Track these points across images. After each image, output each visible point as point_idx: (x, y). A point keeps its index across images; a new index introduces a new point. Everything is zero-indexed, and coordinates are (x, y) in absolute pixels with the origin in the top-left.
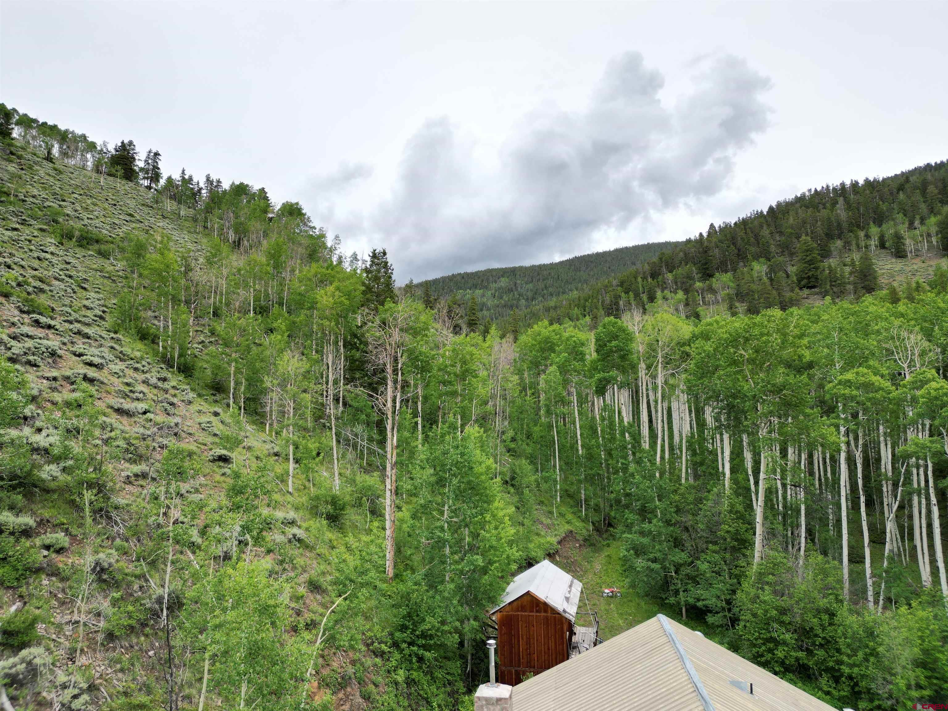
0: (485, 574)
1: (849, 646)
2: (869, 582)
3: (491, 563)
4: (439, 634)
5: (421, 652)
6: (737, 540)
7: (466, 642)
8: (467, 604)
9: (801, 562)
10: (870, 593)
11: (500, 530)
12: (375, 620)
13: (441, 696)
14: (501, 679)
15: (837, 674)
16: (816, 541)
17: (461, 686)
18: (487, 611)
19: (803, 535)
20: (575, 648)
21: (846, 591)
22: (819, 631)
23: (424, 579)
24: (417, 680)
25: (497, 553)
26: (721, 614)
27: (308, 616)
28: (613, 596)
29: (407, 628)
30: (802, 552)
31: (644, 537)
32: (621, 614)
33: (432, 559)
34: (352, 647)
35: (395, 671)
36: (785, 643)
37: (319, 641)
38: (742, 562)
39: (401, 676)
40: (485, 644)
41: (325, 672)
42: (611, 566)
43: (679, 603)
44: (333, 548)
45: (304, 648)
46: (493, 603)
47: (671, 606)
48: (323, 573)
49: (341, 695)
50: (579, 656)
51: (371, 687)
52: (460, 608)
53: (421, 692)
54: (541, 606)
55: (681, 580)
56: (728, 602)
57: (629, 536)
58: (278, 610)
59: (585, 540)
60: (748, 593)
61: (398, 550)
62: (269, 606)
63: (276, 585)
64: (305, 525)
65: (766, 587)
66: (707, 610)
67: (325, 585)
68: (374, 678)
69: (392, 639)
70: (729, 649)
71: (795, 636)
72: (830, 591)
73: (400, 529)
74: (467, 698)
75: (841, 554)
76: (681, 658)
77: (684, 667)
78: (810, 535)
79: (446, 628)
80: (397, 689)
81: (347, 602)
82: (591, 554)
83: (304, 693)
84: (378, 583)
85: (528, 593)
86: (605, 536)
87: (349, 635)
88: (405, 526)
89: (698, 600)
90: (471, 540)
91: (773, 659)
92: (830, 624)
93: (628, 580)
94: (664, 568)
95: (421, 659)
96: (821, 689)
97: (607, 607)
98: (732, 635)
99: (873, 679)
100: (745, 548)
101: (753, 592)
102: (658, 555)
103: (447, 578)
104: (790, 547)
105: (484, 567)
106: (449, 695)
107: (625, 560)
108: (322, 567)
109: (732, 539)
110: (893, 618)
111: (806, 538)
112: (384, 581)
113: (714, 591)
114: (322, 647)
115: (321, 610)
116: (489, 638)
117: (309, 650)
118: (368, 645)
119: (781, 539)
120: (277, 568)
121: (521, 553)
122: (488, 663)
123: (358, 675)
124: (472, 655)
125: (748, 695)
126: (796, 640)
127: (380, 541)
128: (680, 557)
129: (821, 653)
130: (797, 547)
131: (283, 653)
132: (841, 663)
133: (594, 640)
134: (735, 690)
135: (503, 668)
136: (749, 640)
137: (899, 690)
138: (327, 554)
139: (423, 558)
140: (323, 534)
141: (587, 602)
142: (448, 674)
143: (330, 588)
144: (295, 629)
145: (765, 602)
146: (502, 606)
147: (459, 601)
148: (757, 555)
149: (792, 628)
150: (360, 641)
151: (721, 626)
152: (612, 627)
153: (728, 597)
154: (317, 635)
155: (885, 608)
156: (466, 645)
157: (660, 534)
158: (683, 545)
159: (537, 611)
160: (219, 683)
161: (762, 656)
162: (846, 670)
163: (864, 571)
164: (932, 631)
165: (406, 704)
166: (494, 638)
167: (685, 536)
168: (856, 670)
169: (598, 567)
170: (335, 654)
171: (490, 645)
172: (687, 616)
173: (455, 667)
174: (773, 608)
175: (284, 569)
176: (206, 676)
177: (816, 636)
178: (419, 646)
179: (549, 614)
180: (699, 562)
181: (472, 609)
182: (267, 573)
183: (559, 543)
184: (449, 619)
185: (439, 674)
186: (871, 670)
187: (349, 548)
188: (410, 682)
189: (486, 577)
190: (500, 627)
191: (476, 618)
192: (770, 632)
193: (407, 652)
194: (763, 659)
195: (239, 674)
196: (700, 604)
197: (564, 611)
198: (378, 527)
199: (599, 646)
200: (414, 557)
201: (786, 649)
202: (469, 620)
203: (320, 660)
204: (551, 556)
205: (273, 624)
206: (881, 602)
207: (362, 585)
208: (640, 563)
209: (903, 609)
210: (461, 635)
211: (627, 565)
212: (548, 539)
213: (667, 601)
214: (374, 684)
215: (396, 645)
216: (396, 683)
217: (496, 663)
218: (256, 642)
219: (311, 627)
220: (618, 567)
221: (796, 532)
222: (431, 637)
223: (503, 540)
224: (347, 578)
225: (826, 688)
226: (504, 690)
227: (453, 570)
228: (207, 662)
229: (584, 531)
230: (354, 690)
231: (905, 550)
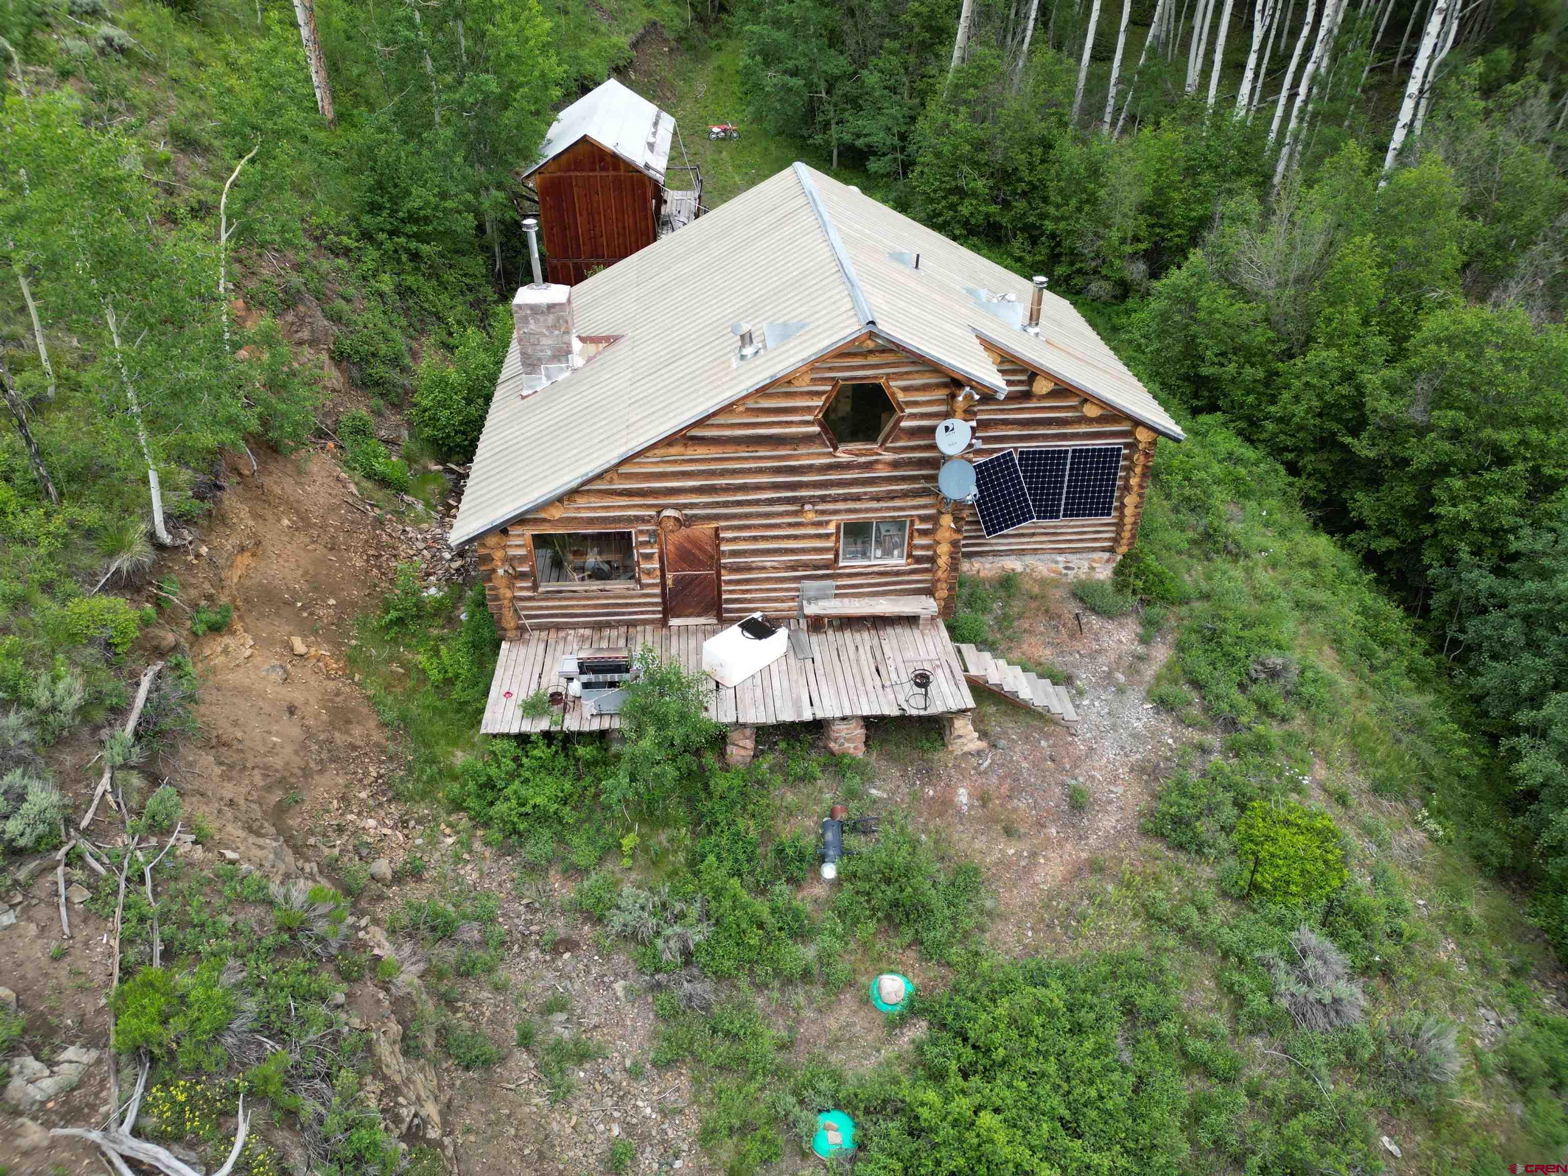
0: (506, 108)
1: (1061, 191)
2: (1112, 91)
3: (513, 86)
4: (441, 215)
5: (413, 245)
6: (929, 29)
7: (488, 225)
8: (481, 163)
9: (1021, 64)
10: (1109, 109)
11: (522, 22)
12: (319, 196)
13: (460, 308)
14: (550, 277)
15: (1037, 233)
16: (1051, 24)
17: (489, 292)
18: (518, 174)
19: (1033, 15)
20: (665, 223)
21: (1076, 107)
22: (1025, 174)
23: (395, 121)
24: (414, 287)
25: (523, 68)
26: (889, 156)
27: (190, 195)
28: (727, 137)
29: (381, 207)
30: (1025, 46)
31: (779, 29)
32: (739, 167)
33: (402, 85)
34: (288, 243)
35: (374, 276)
36: (974, 194)
37: (224, 237)
38: (932, 70)
39: (386, 282)
40: (520, 226)
41: (252, 285)
42: (723, 87)
43: (828, 143)
44: (199, 65)
45: (200, 249)
46: (525, 158)
47: (817, 148)
48: (196, 116)
49: (290, 317)
50: (671, 235)
51: (340, 303)
52: (468, 170)
53: (426, 305)
54: (608, 159)
55: (835, 105)
56: (903, 137)
57: (756, 28)
58: (127, 186)
59: (679, 40)
60: (933, 120)
61: (333, 69)
62: (105, 180)
63: (105, 142)
64: (124, 17)
65: (962, 109)
66: (871, 151)
67: (205, 138)
68: (341, 289)
69: (359, 226)
70: (895, 208)
71: (991, 183)
72: (1053, 110)
73: (328, 25)
74: (501, 307)
75: (1082, 47)
76: (823, 226)
77: (827, 240)
78: (1044, 15)
79: (449, 204)
80: (384, 303)
81: (258, 166)
82: (690, 66)
83: (224, 318)
84: (307, 130)
85: (585, 139)
86: (713, 30)
87: (278, 224)
88: (335, 18)
89: (858, 136)
90: (470, 43)
91: (953, 218)
92: (1043, 161)
93: (751, 109)
94: (810, 85)
95: (415, 256)
96: (1011, 255)
97: (716, 157)
98: (902, 188)
99: (1081, 236)
100: (941, 43)
101: (941, 117)
102: (803, 62)
103: (437, 119)
104: (1009, 38)
105: (501, 95)
106: (471, 305)
107: (747, 73)
108: (190, 105)
109: (923, 27)
110: (1130, 146)
111: (1036, 20)
112: (319, 126)
113: (883, 120)
114: (232, 244)
115: (211, 183)
116: (526, 216)
117: (211, 251)
118: (316, 239)
119: (998, 23)
120: (95, 108)
121: (566, 67)
122: (529, 255)
123: (311, 286)
124: (501, 244)
125: (910, 270)
126: (991, 188)
127: (291, 49)
128: (837, 63)
129: (1020, 205)
130: (1019, 38)
131: (163, 258)
132: (1043, 216)
133: (694, 210)
134: (895, 264)
135: (555, 261)
136: (925, 193)
137: (1110, 246)
138: (192, 80)
139: (385, 82)
140: (171, 37)
141: (683, 150)
142: (465, 275)
143: (216, 143)
144: (170, 218)
145: (956, 133)
146: (542, 162)
147: (465, 159)
148: (957, 53)
149: (988, 170)
150: (300, 233)
151: (888, 175)
152: (724, 187)
153: (903, 129)
154: (217, 227)
155: (1123, 131)
156: (489, 230)
157: (806, 21)
158: (843, 43)
159: (602, 169)
160: (60, 311)
161: (940, 215)
162: (1049, 225)
163: (1109, 73)
164: (1175, 161)
165: (404, 323)
166: (534, 216)
167: (848, 25)
168: (1062, 225)
169: (701, 88)
170: (260, 255)
171: (528, 226)
172: (839, 164)
173: (476, 264)
174: (967, 141)
175: (112, 110)
176: (31, 305)
177: (1020, 180)
178: (409, 237)
179: (622, 173)
180: (865, 72)
181: (490, 172)
182: (79, 120)
183: (634, 46)
184: (453, 190)
185: (450, 277)
186: (1083, 223)
187: (233, 66)
188: (404, 292)
189: (509, 113)
190: (543, 199)
191: (500, 186)
192: (955, 179)
193: (388, 245)
194: (940, 220)
195: (92, 296)
196: (860, 143)
197: (647, 166)
198: (280, 22)
199: (703, 218)
200: (368, 80)
201: (974, 202)
202: (487, 189)
203: (237, 267)
204: (620, 72)
205: (126, 210)
206: (1121, 123)
207: (278, 134)
208: (772, 78)
209: (1147, 131)
210: (478, 214)
211: (750, 84)
212: (614, 39)
213: (810, 141)
214: (344, 298)
215: (366, 236)
216: (382, 295)
217: (541, 254)
218: (104, 243)
219: (202, 214)
220: (735, 87)
221: (1023, 11)
222: (427, 220)
223: (532, 43)
224: (244, 123)
225: (1018, 253)
226: (557, 293)
227: (446, 103)
228: (23, 283)
229: (677, 21)
230: (309, 307)
231: (1175, 36)
